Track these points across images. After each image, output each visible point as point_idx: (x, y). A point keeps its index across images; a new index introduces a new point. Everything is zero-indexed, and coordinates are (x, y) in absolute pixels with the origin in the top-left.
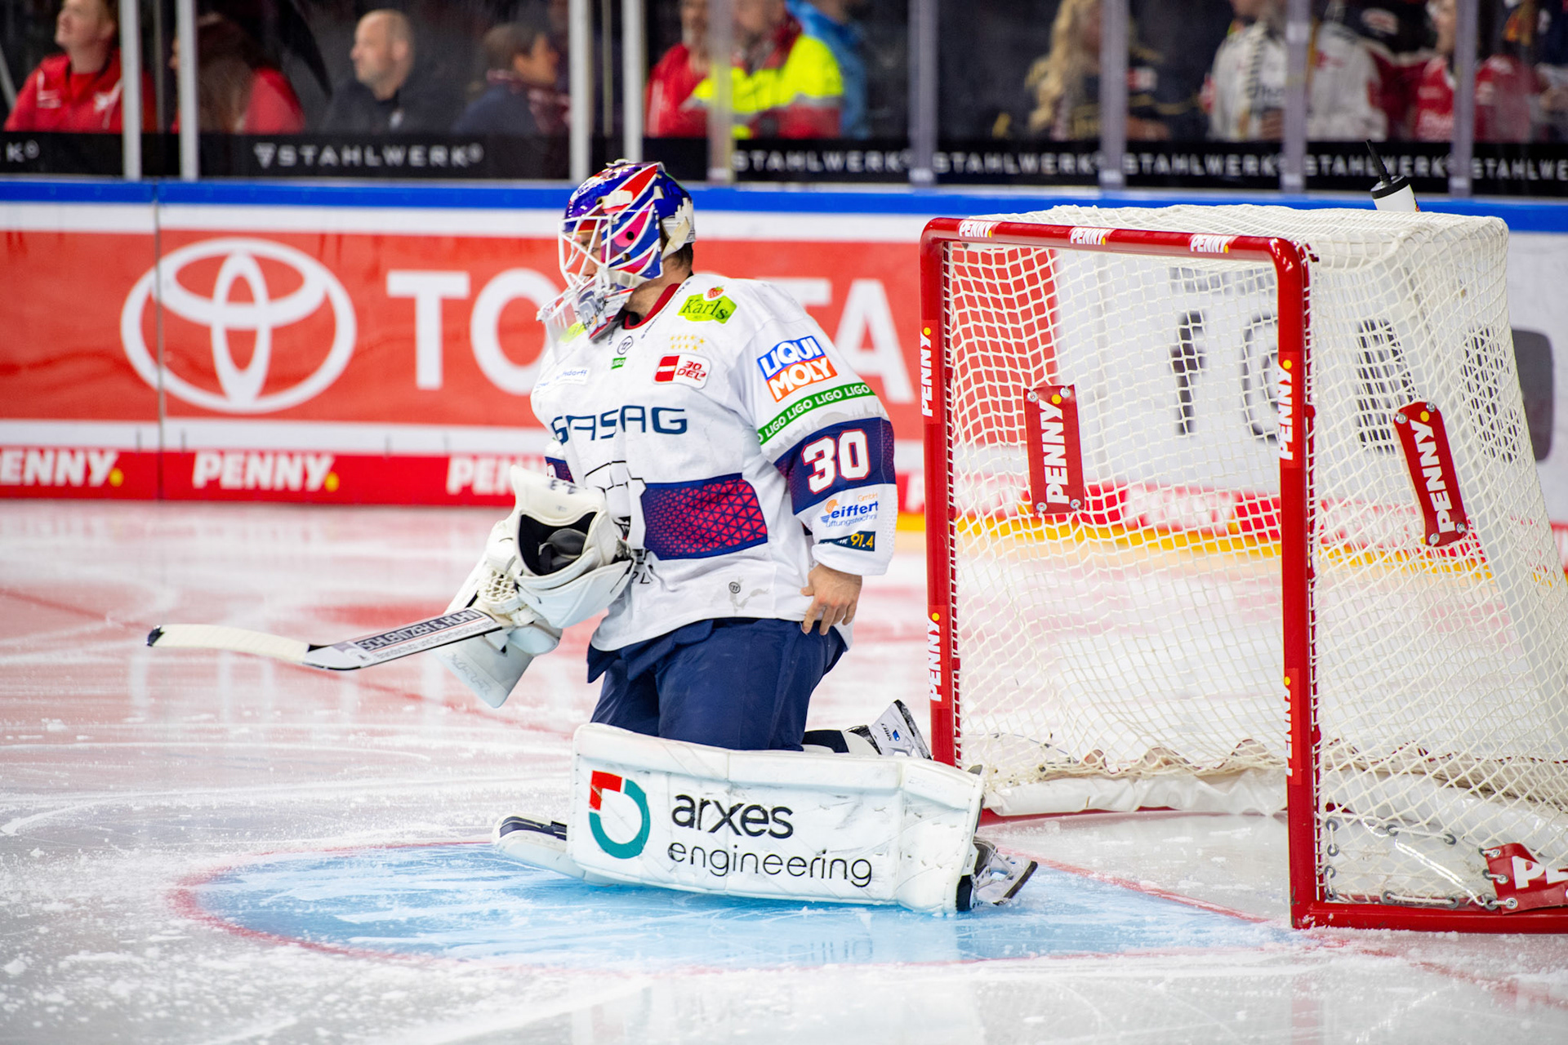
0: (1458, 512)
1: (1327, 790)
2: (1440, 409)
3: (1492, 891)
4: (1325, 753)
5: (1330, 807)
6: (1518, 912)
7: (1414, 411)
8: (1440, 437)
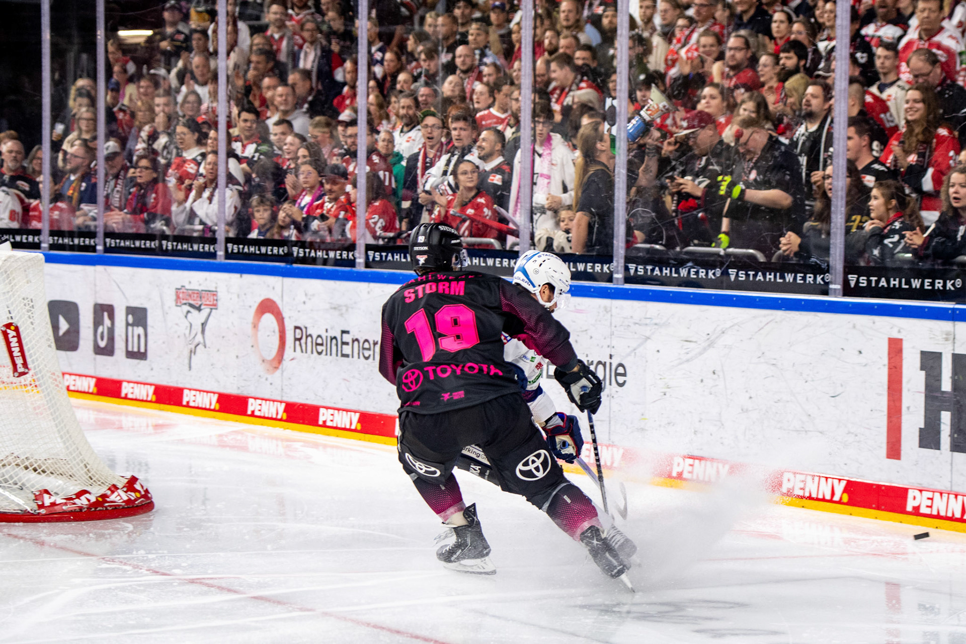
0: (25, 364)
2: (18, 325)
3: (36, 507)
6: (46, 515)
7: (8, 326)
8: (18, 336)
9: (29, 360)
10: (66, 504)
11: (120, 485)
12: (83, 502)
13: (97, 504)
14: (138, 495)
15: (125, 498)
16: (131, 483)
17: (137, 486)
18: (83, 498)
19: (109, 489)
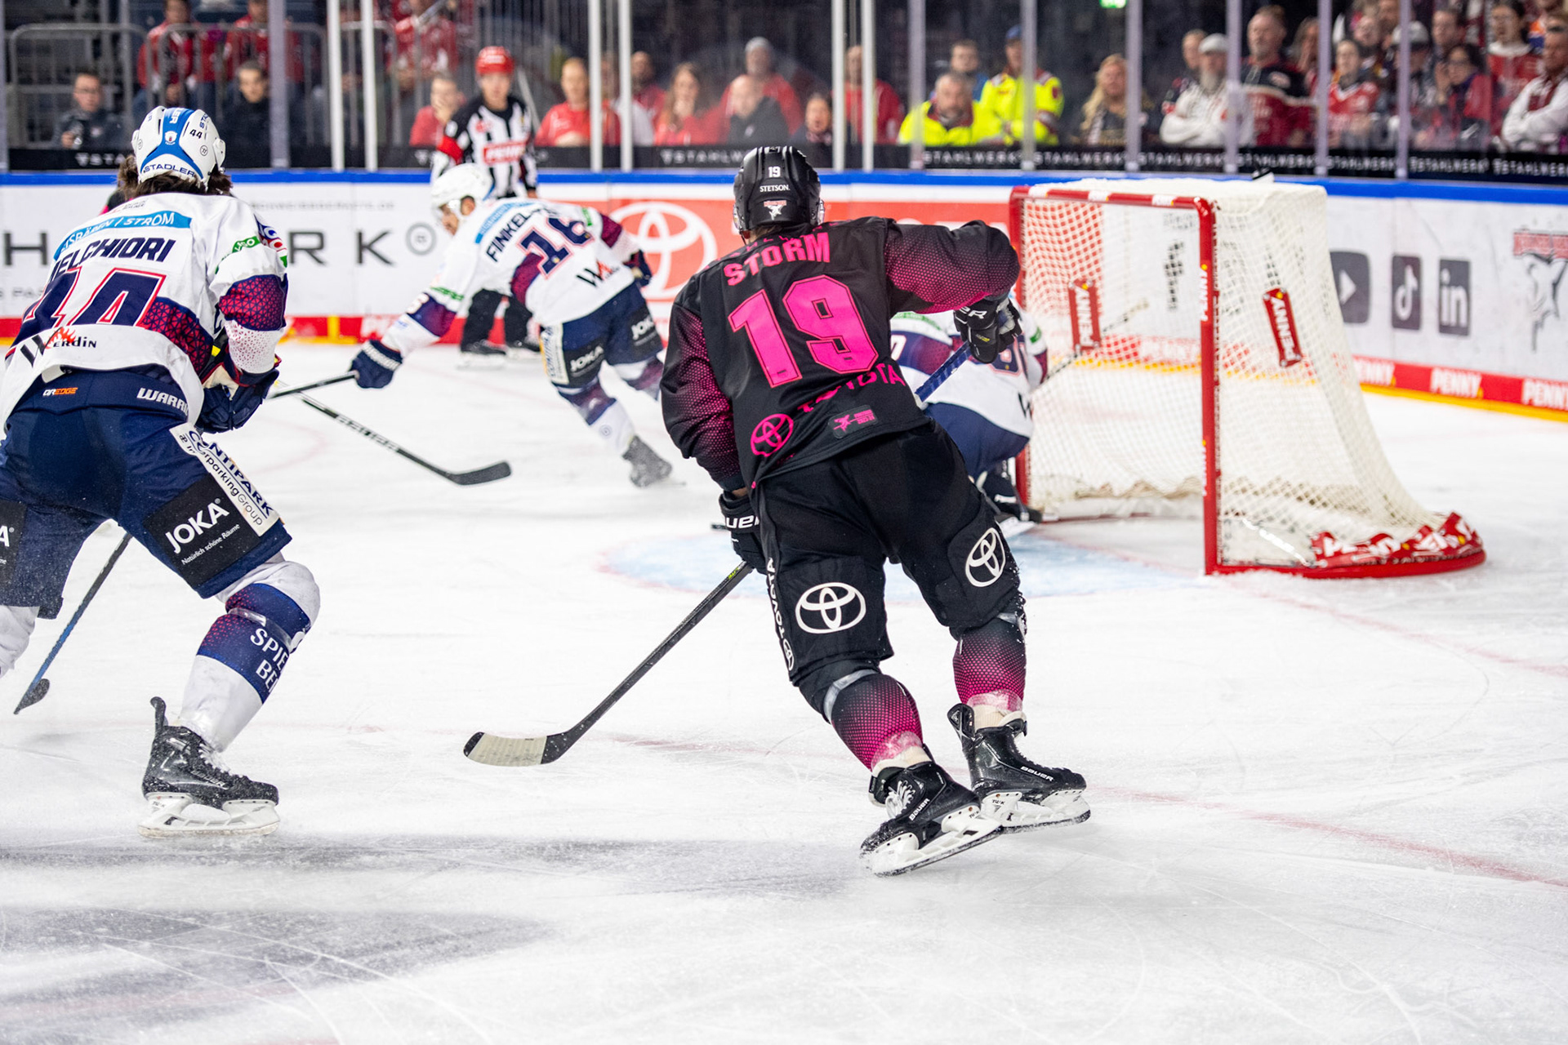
0: (1296, 349)
1: (1225, 503)
2: (1288, 292)
3: (1312, 556)
4: (1224, 482)
5: (1227, 513)
6: (1327, 569)
7: (1273, 293)
8: (1288, 307)
9: (1302, 342)
10: (1356, 553)
11: (1435, 526)
12: (1381, 550)
13: (1402, 553)
14: (1462, 540)
15: (1443, 545)
16: (1451, 524)
17: (1460, 527)
18: (1381, 544)
19: (1420, 531)
